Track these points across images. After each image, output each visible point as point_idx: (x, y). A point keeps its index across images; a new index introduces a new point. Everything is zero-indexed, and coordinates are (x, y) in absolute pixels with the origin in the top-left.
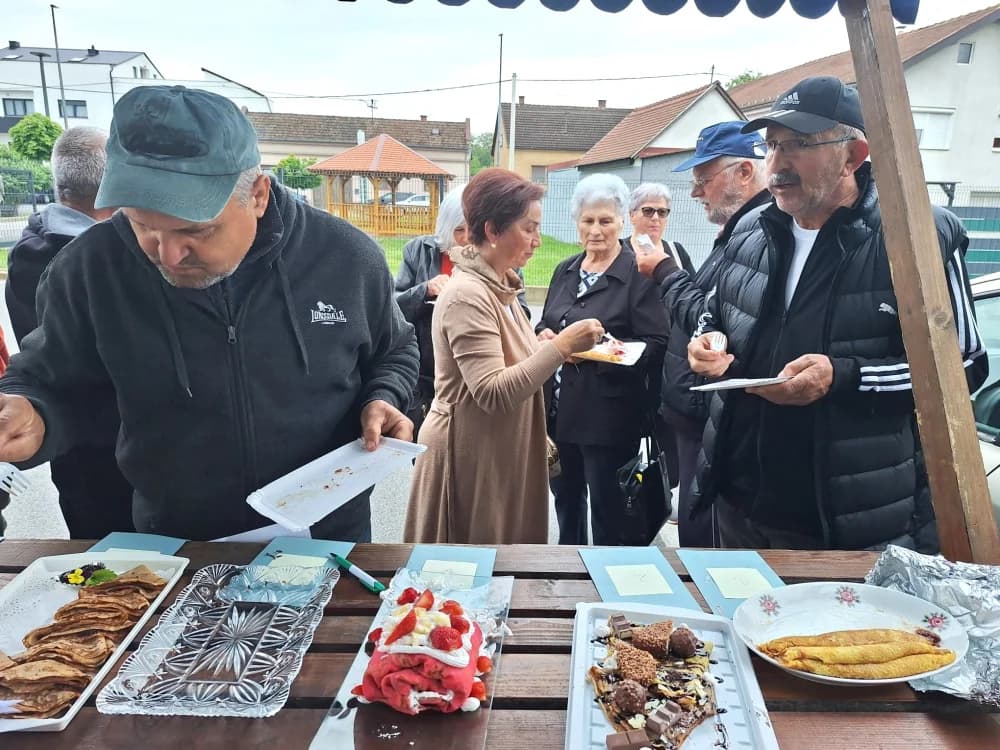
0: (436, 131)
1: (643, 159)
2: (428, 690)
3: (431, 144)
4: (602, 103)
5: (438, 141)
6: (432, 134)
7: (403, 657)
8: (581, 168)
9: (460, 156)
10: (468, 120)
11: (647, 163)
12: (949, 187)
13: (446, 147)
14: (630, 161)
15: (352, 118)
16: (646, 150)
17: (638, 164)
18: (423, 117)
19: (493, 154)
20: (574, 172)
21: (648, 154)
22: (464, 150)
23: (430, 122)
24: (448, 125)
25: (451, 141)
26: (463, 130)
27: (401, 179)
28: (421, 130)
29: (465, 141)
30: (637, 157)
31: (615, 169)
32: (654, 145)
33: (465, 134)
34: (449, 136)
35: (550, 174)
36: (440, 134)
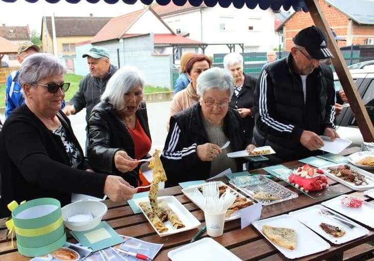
0: (12, 31)
1: (124, 39)
3: (11, 37)
4: (91, 15)
5: (13, 36)
6: (10, 32)
7: (316, 178)
10: (28, 25)
11: (126, 41)
12: (229, 45)
14: (118, 40)
16: (124, 35)
17: (121, 41)
18: (4, 25)
19: (41, 39)
21: (126, 37)
23: (7, 27)
24: (17, 27)
25: (21, 35)
26: (26, 29)
27: (3, 56)
28: (3, 31)
29: (28, 35)
30: (121, 38)
31: (110, 43)
32: (128, 33)
33: (27, 32)
34: (19, 33)
35: (76, 48)
36: (14, 32)
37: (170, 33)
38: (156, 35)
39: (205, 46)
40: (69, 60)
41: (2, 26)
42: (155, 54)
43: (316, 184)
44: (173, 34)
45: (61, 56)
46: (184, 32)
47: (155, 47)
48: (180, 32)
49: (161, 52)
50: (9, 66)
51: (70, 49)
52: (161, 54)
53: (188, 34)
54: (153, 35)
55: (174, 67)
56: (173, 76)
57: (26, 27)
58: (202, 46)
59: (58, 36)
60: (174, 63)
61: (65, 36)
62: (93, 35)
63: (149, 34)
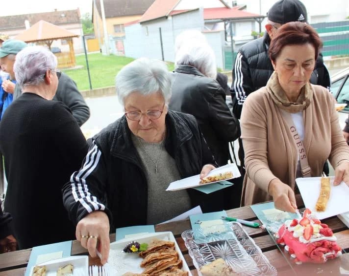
0: (63, 15)
1: (172, 16)
2: (328, 252)
3: (62, 21)
5: (65, 20)
6: (61, 17)
7: (316, 243)
8: (142, 23)
9: (77, 25)
10: (78, 9)
11: (174, 18)
13: (69, 22)
14: (166, 17)
15: (20, 15)
16: (173, 11)
17: (170, 18)
18: (56, 10)
19: (93, 22)
20: (139, 26)
21: (174, 13)
22: (79, 22)
23: (59, 12)
24: (69, 11)
25: (72, 19)
26: (76, 13)
27: (52, 42)
28: (56, 16)
29: (78, 18)
30: (169, 15)
31: (157, 22)
32: (176, 9)
33: (78, 15)
34: (70, 16)
35: (126, 28)
36: (65, 16)
37: (223, 6)
38: (206, 10)
39: (261, 19)
40: (119, 42)
41: (54, 11)
42: (206, 31)
43: (314, 254)
44: (227, 7)
45: (111, 38)
46: (240, 4)
47: (206, 23)
48: (236, 4)
49: (213, 29)
50: (62, 51)
51: (121, 30)
52: (213, 31)
53: (245, 7)
54: (203, 10)
55: (226, 44)
56: (225, 55)
57: (76, 10)
58: (258, 20)
59: (107, 17)
60: (226, 40)
61: (116, 16)
62: (142, 14)
63: (198, 9)
